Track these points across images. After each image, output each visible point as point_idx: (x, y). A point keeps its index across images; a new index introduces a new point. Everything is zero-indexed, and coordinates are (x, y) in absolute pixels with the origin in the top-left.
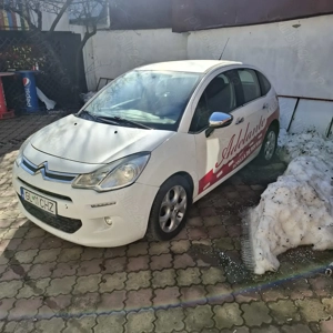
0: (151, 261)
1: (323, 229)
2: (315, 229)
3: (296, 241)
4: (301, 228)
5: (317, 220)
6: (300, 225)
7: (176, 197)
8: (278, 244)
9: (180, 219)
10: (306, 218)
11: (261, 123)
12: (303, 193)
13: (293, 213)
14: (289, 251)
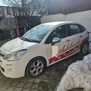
0: (25, 85)
1: (89, 83)
2: (86, 82)
3: (77, 86)
4: (80, 81)
5: (87, 79)
6: (80, 80)
7: (38, 64)
8: (69, 86)
9: (41, 72)
10: (82, 77)
11: (79, 42)
12: (84, 68)
13: (77, 75)
14: (74, 89)
